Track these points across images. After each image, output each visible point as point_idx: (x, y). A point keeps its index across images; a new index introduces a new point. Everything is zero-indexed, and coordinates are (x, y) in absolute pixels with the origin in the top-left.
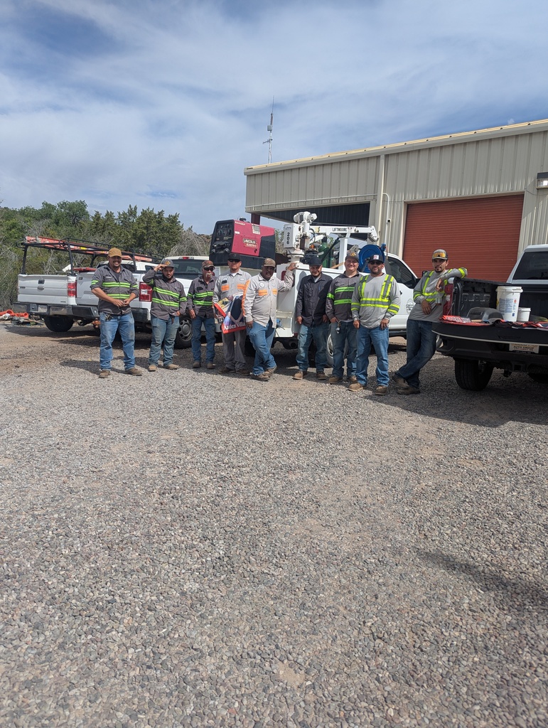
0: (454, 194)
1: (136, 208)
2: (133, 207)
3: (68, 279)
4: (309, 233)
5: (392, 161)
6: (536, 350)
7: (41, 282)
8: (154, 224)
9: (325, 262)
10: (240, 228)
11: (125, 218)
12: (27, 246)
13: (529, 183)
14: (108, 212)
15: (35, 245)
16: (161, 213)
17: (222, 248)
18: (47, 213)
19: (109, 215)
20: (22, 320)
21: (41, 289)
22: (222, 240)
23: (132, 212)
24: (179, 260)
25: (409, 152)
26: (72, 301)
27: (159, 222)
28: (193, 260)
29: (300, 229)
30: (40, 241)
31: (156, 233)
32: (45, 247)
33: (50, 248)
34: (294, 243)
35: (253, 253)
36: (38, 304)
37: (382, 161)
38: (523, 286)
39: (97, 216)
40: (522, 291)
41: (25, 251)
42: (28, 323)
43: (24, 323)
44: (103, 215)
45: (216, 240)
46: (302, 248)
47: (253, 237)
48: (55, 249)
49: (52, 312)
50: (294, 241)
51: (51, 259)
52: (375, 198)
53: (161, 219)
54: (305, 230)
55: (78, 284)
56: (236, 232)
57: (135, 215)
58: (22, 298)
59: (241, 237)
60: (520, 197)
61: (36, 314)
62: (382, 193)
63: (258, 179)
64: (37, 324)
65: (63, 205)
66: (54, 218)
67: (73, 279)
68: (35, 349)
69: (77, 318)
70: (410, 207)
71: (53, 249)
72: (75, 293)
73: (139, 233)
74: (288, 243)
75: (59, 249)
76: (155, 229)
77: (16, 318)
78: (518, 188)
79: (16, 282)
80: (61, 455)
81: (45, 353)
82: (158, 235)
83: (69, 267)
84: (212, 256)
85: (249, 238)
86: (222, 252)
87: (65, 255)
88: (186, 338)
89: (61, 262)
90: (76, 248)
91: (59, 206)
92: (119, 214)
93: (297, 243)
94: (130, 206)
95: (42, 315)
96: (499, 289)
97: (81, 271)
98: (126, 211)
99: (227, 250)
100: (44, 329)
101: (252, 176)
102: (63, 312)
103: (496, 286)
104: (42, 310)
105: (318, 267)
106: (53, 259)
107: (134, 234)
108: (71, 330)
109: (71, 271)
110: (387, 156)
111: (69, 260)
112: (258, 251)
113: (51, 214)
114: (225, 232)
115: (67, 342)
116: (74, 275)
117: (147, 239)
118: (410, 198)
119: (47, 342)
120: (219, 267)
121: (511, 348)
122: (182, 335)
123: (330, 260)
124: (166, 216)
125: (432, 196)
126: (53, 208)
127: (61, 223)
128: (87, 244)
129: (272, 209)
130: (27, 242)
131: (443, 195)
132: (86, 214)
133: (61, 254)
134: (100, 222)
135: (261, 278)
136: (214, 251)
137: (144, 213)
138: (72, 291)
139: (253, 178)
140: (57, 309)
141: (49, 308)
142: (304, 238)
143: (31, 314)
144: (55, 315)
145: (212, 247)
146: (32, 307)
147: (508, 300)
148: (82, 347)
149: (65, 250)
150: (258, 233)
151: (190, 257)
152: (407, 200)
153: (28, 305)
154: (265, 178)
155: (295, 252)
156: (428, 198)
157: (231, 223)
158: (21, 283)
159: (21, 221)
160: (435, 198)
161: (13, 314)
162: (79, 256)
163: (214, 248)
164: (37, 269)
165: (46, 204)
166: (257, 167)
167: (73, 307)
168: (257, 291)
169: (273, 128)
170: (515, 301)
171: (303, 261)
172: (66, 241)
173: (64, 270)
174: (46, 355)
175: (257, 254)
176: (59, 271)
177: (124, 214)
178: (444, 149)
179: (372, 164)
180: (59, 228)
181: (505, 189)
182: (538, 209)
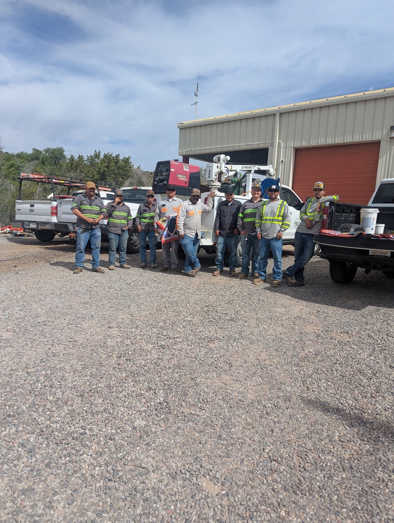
0: (330, 141)
1: (99, 152)
2: (97, 152)
3: (51, 203)
4: (224, 170)
5: (285, 117)
6: (389, 255)
7: (32, 206)
8: (113, 164)
9: (236, 191)
10: (175, 166)
11: (92, 160)
12: (22, 180)
13: (384, 133)
14: (79, 155)
15: (28, 179)
16: (117, 156)
17: (162, 181)
18: (36, 156)
19: (81, 158)
20: (18, 233)
21: (32, 211)
22: (161, 175)
23: (97, 155)
24: (131, 190)
25: (297, 111)
26: (54, 219)
27: (116, 163)
28: (141, 190)
29: (218, 167)
30: (31, 176)
31: (114, 170)
32: (34, 181)
33: (38, 182)
34: (214, 177)
35: (184, 185)
36: (30, 222)
37: (278, 117)
38: (380, 209)
39: (72, 158)
40: (378, 212)
41: (21, 184)
42: (23, 235)
43: (20, 235)
44: (76, 158)
45: (157, 175)
46: (219, 181)
47: (184, 173)
48: (42, 182)
49: (40, 228)
50: (214, 176)
51: (39, 189)
52: (272, 144)
53: (118, 160)
54: (222, 168)
55: (58, 207)
56: (172, 170)
57: (99, 157)
58: (18, 217)
59: (175, 173)
60: (377, 144)
61: (29, 229)
62: (277, 141)
63: (188, 131)
64: (29, 236)
65: (47, 151)
66: (41, 160)
67: (55, 204)
68: (28, 254)
69: (58, 232)
70: (297, 151)
71: (40, 182)
72: (56, 214)
73: (102, 171)
74: (209, 177)
75: (44, 182)
76: (113, 168)
77: (14, 232)
78: (376, 137)
79: (14, 206)
80: (47, 329)
81: (35, 257)
82: (116, 172)
83: (52, 195)
84: (154, 186)
85: (181, 174)
86: (162, 184)
87: (49, 186)
88: (136, 246)
89: (46, 192)
90: (57, 181)
91: (44, 151)
92: (88, 156)
93: (216, 177)
94: (96, 151)
95: (33, 230)
96: (362, 211)
97: (60, 198)
98: (93, 155)
99: (165, 182)
100: (34, 240)
101: (183, 128)
102: (48, 227)
103: (360, 208)
104: (33, 226)
105: (231, 194)
106: (41, 189)
107: (98, 171)
108: (53, 240)
109: (53, 198)
110: (281, 114)
111: (52, 190)
112: (188, 183)
113: (38, 157)
114: (164, 170)
115: (51, 249)
116: (56, 201)
117: (108, 175)
118: (298, 144)
119: (37, 249)
120: (160, 195)
121: (371, 253)
122: (133, 244)
123: (239, 189)
124: (121, 158)
125: (313, 143)
126: (41, 152)
127: (46, 163)
128: (65, 179)
129: (198, 152)
130: (22, 177)
131: (322, 142)
132: (64, 157)
133: (46, 186)
134: (74, 162)
135: (190, 203)
136: (156, 183)
137: (105, 156)
138: (54, 212)
139: (184, 130)
140: (43, 225)
141: (38, 224)
142: (221, 173)
143: (25, 229)
144: (42, 230)
145: (155, 180)
146: (25, 224)
147: (368, 219)
148: (61, 252)
149: (49, 183)
150: (188, 170)
151: (139, 188)
152: (295, 146)
153: (23, 222)
154: (193, 130)
155: (214, 184)
156: (311, 144)
157: (168, 162)
158: (18, 206)
159: (17, 162)
160: (316, 144)
161: (12, 229)
162: (59, 187)
163: (156, 181)
164: (29, 196)
165: (35, 150)
166: (187, 122)
167: (55, 224)
168: (187, 212)
169: (198, 94)
170: (374, 219)
171: (220, 190)
172: (50, 177)
173: (49, 197)
174: (36, 258)
175: (187, 185)
176: (45, 198)
177: (91, 156)
178: (322, 109)
179: (270, 119)
180: (45, 167)
181: (367, 137)
182: (390, 152)
